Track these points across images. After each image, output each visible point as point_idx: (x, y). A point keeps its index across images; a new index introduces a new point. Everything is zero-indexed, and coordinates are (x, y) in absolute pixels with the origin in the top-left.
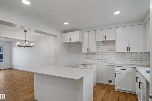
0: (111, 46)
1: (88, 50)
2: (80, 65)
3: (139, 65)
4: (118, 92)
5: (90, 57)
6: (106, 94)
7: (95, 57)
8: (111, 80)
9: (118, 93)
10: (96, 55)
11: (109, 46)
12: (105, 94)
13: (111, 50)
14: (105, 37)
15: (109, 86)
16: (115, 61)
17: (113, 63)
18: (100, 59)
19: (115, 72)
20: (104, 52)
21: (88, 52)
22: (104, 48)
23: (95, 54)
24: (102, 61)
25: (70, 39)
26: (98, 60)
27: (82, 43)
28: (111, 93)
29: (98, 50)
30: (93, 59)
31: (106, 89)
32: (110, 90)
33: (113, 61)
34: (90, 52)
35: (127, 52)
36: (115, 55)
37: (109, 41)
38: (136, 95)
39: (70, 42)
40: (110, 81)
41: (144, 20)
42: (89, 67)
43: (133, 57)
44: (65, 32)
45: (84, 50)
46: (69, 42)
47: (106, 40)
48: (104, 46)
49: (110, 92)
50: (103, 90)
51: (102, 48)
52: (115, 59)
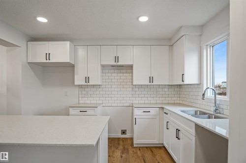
0: (125, 75)
1: (87, 79)
2: (71, 110)
3: (168, 104)
4: (140, 148)
5: (90, 93)
6: (124, 156)
7: (98, 93)
8: (126, 130)
9: (140, 150)
10: (100, 89)
11: (122, 75)
12: (122, 157)
13: (125, 81)
14: (117, 59)
15: (123, 141)
16: (131, 99)
17: (128, 101)
18: (107, 96)
19: (135, 117)
20: (113, 83)
21: (86, 84)
22: (113, 78)
23: (99, 87)
24: (110, 99)
25: (48, 56)
26: (104, 99)
27: (73, 66)
28: (131, 152)
29: (104, 81)
30: (95, 96)
31: (121, 147)
32: (126, 147)
33: (128, 99)
34: (91, 83)
35: (149, 84)
36: (130, 89)
37: (122, 66)
38: (164, 147)
39: (48, 61)
40: (124, 132)
41: (170, 39)
42: (90, 112)
43: (155, 93)
44: (34, 39)
45: (79, 80)
46: (45, 61)
47: (118, 64)
48: (113, 75)
49: (128, 150)
50: (117, 149)
51: (110, 78)
52: (130, 96)
